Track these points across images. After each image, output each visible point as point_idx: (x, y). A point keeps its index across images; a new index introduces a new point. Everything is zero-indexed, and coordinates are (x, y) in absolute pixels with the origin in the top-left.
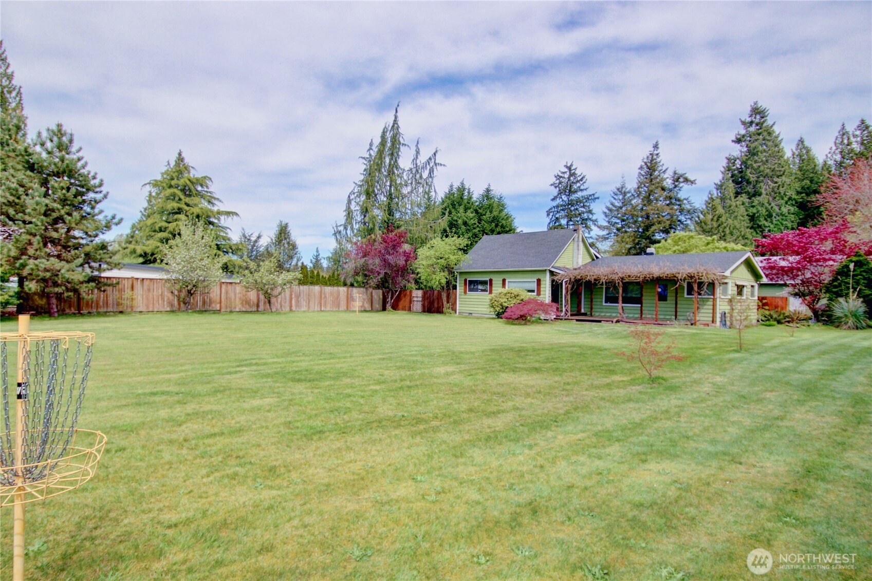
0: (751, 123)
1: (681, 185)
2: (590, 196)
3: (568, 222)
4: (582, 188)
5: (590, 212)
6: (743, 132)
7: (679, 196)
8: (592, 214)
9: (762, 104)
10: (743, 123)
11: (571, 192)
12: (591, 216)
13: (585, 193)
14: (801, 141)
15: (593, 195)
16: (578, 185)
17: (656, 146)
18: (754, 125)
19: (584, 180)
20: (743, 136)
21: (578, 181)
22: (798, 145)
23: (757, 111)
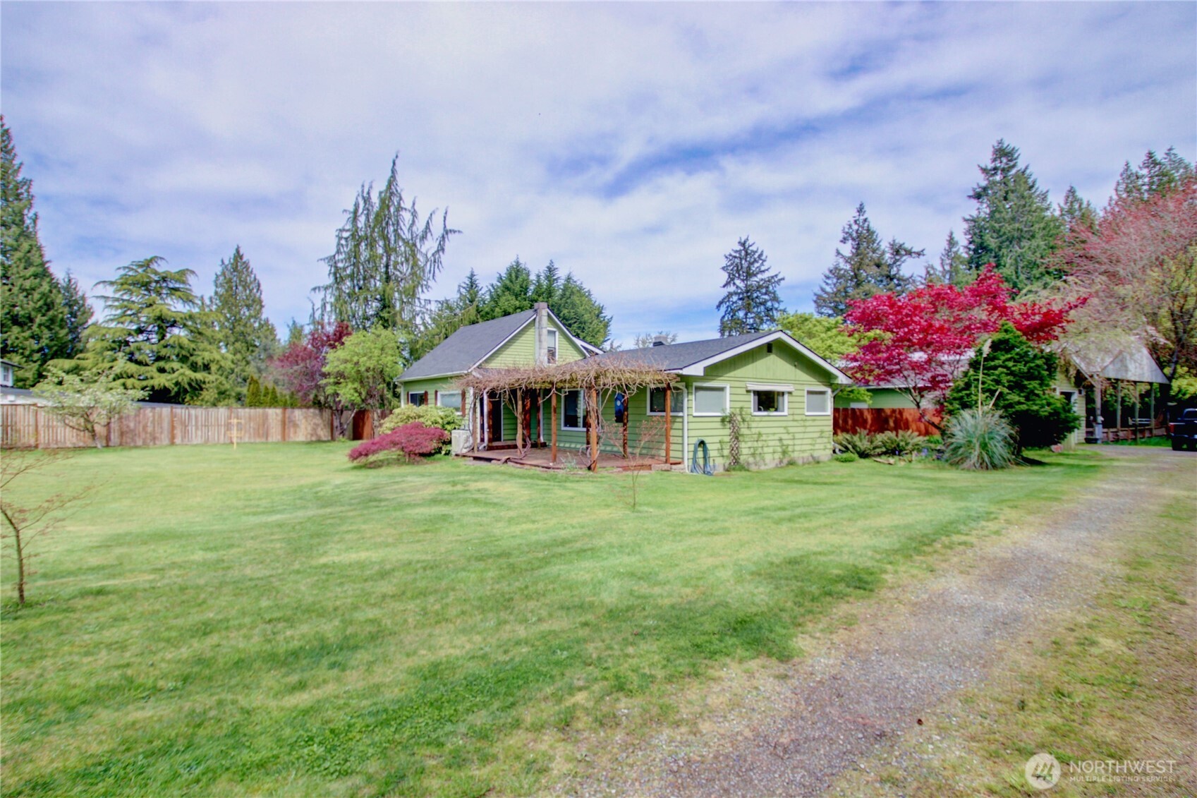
0: (995, 169)
1: (904, 258)
2: (773, 277)
3: (746, 314)
4: (763, 268)
5: (775, 299)
6: (984, 183)
7: (901, 273)
8: (779, 302)
9: (1010, 142)
10: (984, 170)
11: (749, 275)
12: (776, 305)
13: (766, 276)
14: (1072, 191)
15: (776, 276)
16: (756, 265)
17: (861, 210)
18: (999, 172)
19: (763, 258)
20: (985, 189)
21: (755, 261)
22: (1068, 197)
23: (1003, 153)
